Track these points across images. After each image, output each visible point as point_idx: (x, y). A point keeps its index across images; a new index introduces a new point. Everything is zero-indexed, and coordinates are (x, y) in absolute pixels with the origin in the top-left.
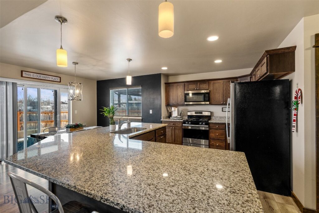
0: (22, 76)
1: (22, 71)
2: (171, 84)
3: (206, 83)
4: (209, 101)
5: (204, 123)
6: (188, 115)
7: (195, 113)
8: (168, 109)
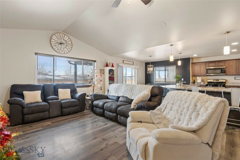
0: (123, 63)
1: (123, 61)
2: (196, 64)
3: (223, 62)
4: (225, 73)
5: (221, 86)
6: (208, 82)
7: (213, 80)
8: (193, 78)
